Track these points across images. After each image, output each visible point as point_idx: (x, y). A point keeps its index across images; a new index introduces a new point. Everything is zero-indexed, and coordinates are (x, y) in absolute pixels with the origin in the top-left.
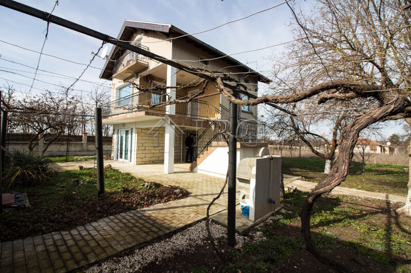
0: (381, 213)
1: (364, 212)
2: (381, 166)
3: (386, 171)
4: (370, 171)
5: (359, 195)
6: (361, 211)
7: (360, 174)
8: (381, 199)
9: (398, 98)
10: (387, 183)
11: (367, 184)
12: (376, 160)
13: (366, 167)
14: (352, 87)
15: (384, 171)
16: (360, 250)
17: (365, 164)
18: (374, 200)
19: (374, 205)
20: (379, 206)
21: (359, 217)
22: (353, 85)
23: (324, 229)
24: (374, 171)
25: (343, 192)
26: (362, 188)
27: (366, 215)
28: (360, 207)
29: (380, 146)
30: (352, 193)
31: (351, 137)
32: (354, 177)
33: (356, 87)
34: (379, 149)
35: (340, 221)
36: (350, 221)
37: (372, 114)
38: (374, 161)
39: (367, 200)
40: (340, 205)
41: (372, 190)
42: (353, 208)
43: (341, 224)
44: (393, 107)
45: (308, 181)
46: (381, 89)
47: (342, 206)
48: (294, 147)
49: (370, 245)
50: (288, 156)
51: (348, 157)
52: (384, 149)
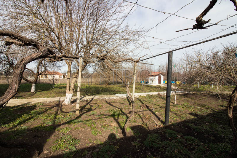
0: (55, 107)
1: (47, 109)
2: (62, 85)
3: (63, 87)
4: (57, 87)
5: (47, 101)
6: (46, 109)
7: (51, 90)
8: (57, 100)
9: (45, 50)
10: (62, 92)
11: (53, 94)
12: (60, 82)
13: (55, 86)
14: (19, 38)
15: (62, 87)
16: (40, 129)
17: (55, 84)
18: (54, 102)
19: (53, 104)
20: (55, 104)
21: (45, 112)
22: (20, 37)
23: (21, 126)
24: (58, 87)
25: (39, 101)
26: (51, 97)
27: (48, 110)
28: (46, 107)
29: (63, 75)
30: (44, 100)
31: (20, 68)
32: (48, 92)
33: (21, 38)
34: (63, 76)
35: (32, 117)
36: (38, 116)
37: (32, 56)
38: (59, 82)
39: (51, 102)
40: (35, 108)
41: (55, 97)
42: (41, 108)
43: (33, 119)
44: (42, 53)
45: (17, 99)
46: (38, 43)
47: (37, 108)
48: (9, 77)
49: (46, 124)
50: (5, 84)
51: (18, 80)
52: (65, 77)
